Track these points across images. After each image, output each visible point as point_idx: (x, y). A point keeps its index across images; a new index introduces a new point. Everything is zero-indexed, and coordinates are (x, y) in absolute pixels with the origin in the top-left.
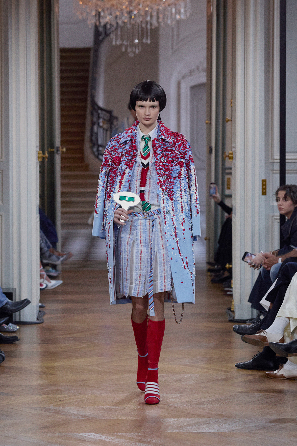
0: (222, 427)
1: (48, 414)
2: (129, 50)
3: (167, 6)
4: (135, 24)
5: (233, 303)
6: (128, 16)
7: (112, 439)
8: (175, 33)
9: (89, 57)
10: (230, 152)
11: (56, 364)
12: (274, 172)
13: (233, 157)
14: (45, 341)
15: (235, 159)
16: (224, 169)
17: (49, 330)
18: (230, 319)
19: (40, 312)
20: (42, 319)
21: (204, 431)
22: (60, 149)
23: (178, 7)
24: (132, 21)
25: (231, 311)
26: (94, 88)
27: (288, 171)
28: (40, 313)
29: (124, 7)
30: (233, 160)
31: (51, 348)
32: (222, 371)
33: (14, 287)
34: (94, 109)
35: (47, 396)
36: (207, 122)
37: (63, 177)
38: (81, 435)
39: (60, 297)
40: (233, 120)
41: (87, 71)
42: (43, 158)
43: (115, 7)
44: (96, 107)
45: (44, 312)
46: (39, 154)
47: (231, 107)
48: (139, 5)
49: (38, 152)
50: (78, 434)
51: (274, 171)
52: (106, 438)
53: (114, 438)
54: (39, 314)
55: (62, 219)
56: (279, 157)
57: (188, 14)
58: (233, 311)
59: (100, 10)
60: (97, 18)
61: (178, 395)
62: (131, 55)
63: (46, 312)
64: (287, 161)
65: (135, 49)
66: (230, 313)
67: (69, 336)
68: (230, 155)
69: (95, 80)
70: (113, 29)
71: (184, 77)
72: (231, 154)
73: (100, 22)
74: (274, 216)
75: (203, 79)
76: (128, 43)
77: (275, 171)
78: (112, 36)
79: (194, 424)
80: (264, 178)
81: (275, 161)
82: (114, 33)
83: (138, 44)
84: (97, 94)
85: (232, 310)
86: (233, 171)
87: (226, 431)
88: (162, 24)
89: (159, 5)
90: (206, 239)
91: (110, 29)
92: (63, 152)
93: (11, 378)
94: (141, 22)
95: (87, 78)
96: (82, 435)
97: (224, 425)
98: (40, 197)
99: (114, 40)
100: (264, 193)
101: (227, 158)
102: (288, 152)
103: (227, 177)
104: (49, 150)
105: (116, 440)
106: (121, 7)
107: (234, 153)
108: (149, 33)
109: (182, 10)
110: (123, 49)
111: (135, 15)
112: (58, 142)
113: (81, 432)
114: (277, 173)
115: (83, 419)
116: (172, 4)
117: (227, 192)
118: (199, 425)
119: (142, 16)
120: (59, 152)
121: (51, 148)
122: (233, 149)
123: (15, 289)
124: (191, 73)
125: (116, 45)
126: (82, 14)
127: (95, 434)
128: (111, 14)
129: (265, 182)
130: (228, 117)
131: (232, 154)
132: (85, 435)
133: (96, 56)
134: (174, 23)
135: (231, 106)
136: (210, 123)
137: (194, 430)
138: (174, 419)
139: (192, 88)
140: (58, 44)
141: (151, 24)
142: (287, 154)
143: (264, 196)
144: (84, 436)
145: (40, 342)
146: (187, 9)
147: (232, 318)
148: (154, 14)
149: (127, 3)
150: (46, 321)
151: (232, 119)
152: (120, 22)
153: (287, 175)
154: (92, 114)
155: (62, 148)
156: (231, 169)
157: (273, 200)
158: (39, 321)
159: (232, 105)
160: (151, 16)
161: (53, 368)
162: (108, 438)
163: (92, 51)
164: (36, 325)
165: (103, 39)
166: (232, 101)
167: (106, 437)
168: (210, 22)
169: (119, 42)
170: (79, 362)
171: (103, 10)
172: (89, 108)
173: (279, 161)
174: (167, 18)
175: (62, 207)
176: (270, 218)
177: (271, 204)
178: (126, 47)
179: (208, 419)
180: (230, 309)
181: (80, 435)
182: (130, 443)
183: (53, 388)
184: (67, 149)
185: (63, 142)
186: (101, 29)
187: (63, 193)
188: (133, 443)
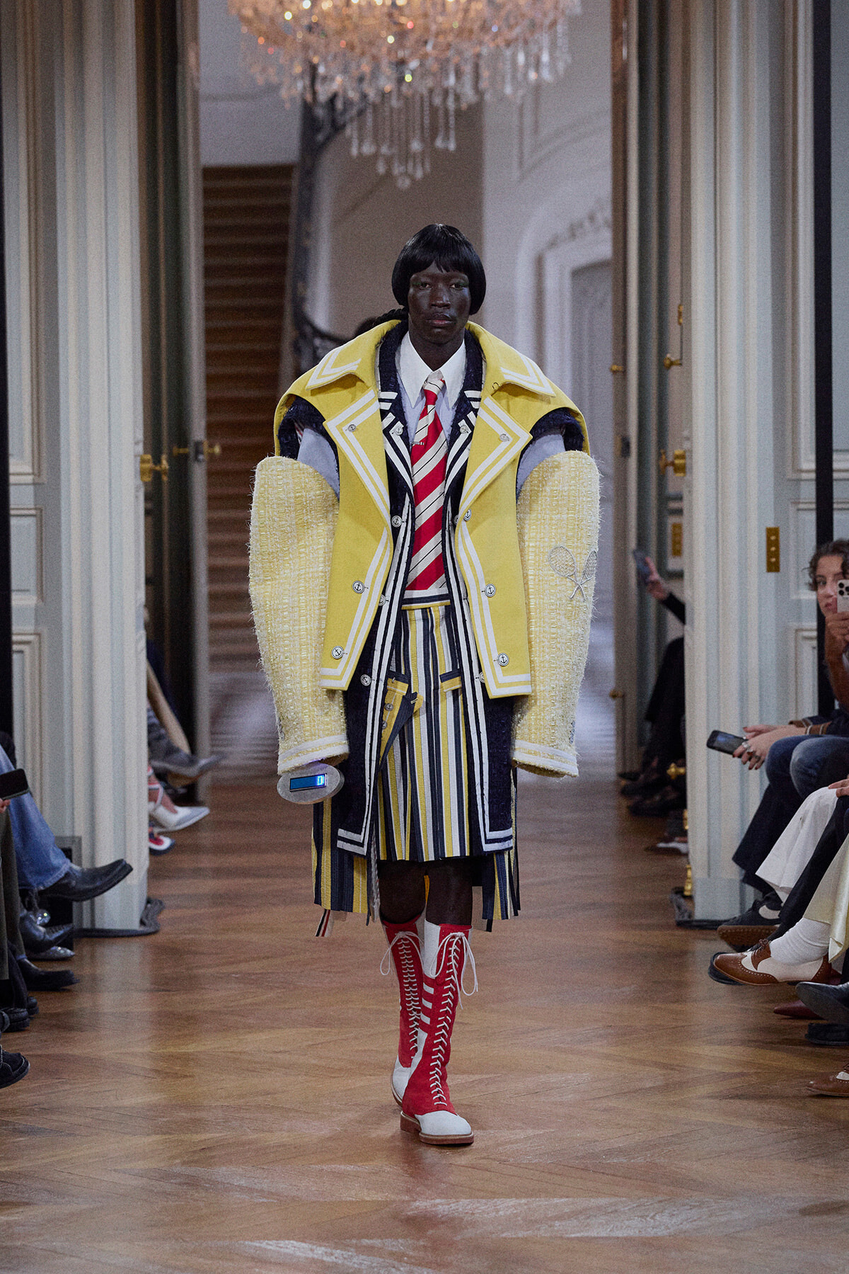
0: (652, 1221)
1: (168, 1187)
2: (397, 170)
3: (502, 45)
4: (413, 96)
5: (689, 873)
6: (394, 76)
7: (345, 1256)
8: (528, 120)
9: (286, 191)
10: (678, 452)
11: (191, 1048)
12: (801, 506)
13: (685, 464)
14: (163, 984)
15: (691, 473)
16: (663, 498)
17: (172, 952)
18: (681, 919)
19: (148, 901)
20: (156, 924)
21: (603, 1234)
22: (205, 448)
23: (534, 49)
24: (404, 89)
25: (685, 897)
26: (302, 276)
27: (838, 503)
28: (149, 905)
29: (384, 50)
30: (685, 476)
31: (179, 1001)
32: (656, 1064)
33: (77, 834)
34: (303, 335)
35: (164, 1137)
36: (615, 368)
37: (213, 525)
38: (258, 1245)
39: (206, 862)
40: (684, 361)
41: (284, 229)
42: (157, 475)
43: (358, 50)
44: (308, 330)
45: (161, 903)
46: (143, 461)
47: (679, 326)
48: (426, 43)
49: (141, 456)
50: (250, 1243)
51: (799, 503)
52: (326, 1253)
53: (350, 1253)
54: (146, 908)
55: (212, 642)
56: (813, 466)
57: (561, 66)
58: (690, 898)
59: (316, 60)
60: (307, 82)
61: (530, 1132)
62: (404, 183)
63: (167, 902)
64: (835, 475)
65: (414, 166)
66: (682, 900)
67: (231, 969)
68: (677, 462)
69: (304, 254)
70: (354, 111)
71: (553, 244)
72: (677, 457)
73: (314, 93)
74: (802, 630)
75: (603, 249)
76: (395, 150)
77: (803, 503)
78: (351, 131)
79: (575, 1214)
80: (771, 525)
81: (804, 476)
82: (355, 124)
83: (423, 152)
84: (309, 293)
85: (687, 893)
86: (685, 505)
87: (665, 1233)
88: (488, 97)
89: (481, 43)
90: (614, 696)
91: (345, 110)
92: (212, 457)
93: (67, 1087)
94: (431, 91)
95: (282, 249)
96: (262, 1245)
97: (657, 1217)
98: (148, 581)
99: (355, 143)
100: (773, 566)
101: (670, 469)
102: (837, 451)
103: (671, 520)
104: (176, 450)
105: (356, 1261)
106: (374, 51)
107: (687, 454)
108: (452, 121)
109: (545, 58)
110: (381, 169)
111: (413, 73)
112: (198, 430)
113: (259, 1238)
114: (811, 510)
115: (265, 1200)
116: (517, 39)
117: (672, 564)
118: (588, 1218)
119: (434, 75)
120: (201, 457)
121: (179, 447)
122: (686, 445)
123: (80, 839)
124: (574, 231)
125: (360, 154)
126: (264, 70)
127: (295, 1242)
128: (345, 71)
129: (774, 535)
130: (673, 355)
131: (682, 457)
132: (269, 1245)
133: (309, 186)
134: (521, 93)
135: (680, 324)
136: (624, 373)
137: (573, 1230)
138: (518, 1201)
139: (578, 273)
140: (197, 156)
141: (457, 98)
142: (835, 456)
143: (772, 575)
144: (266, 1249)
145: (148, 985)
146: (558, 54)
147: (686, 914)
148: (468, 69)
149: (391, 39)
150: (166, 929)
151: (681, 359)
152: (372, 94)
153: (837, 516)
154: (297, 350)
155: (211, 446)
156: (679, 498)
157: (798, 585)
158: (148, 928)
159: (681, 321)
160: (459, 74)
161: (186, 1059)
162: (332, 1254)
163: (296, 175)
164: (137, 939)
165: (328, 139)
166: (682, 308)
167: (329, 1250)
168: (619, 90)
169: (368, 149)
170: (255, 1042)
171: (325, 60)
172: (289, 332)
173: (813, 476)
174: (504, 82)
175: (212, 609)
176: (792, 636)
177: (794, 597)
178: (389, 161)
179: (613, 1200)
180: (680, 891)
181: (256, 1247)
182: (394, 1267)
183: (184, 1114)
184: (224, 449)
185: (211, 429)
186: (320, 112)
187: (214, 572)
188: (402, 1269)
